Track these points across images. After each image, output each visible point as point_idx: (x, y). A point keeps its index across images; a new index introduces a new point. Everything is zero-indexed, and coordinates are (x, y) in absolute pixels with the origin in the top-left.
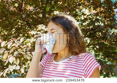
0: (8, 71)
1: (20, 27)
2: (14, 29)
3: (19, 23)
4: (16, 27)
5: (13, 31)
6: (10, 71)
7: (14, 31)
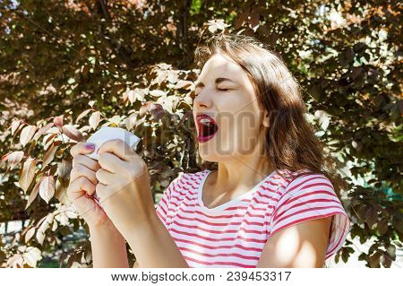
0: (51, 225)
1: (92, 71)
2: (71, 81)
3: (90, 59)
4: (77, 71)
5: (69, 88)
6: (59, 223)
7: (73, 87)
